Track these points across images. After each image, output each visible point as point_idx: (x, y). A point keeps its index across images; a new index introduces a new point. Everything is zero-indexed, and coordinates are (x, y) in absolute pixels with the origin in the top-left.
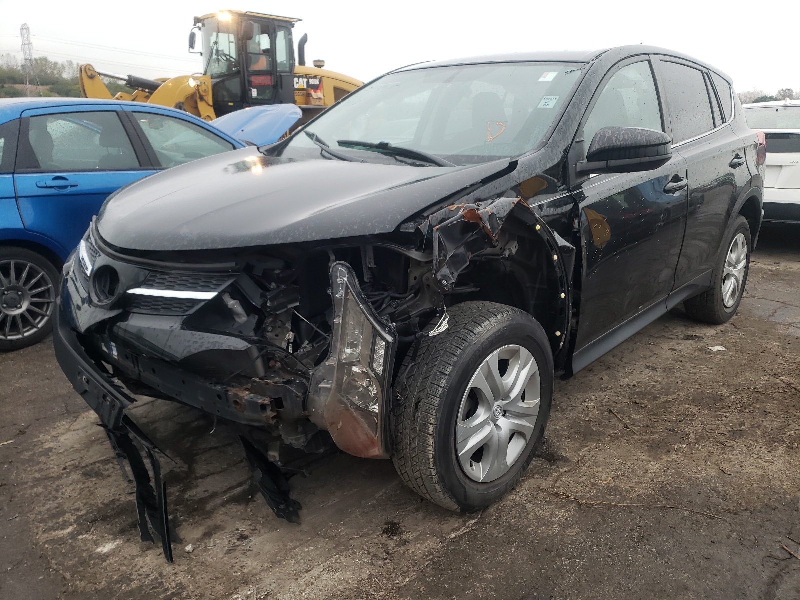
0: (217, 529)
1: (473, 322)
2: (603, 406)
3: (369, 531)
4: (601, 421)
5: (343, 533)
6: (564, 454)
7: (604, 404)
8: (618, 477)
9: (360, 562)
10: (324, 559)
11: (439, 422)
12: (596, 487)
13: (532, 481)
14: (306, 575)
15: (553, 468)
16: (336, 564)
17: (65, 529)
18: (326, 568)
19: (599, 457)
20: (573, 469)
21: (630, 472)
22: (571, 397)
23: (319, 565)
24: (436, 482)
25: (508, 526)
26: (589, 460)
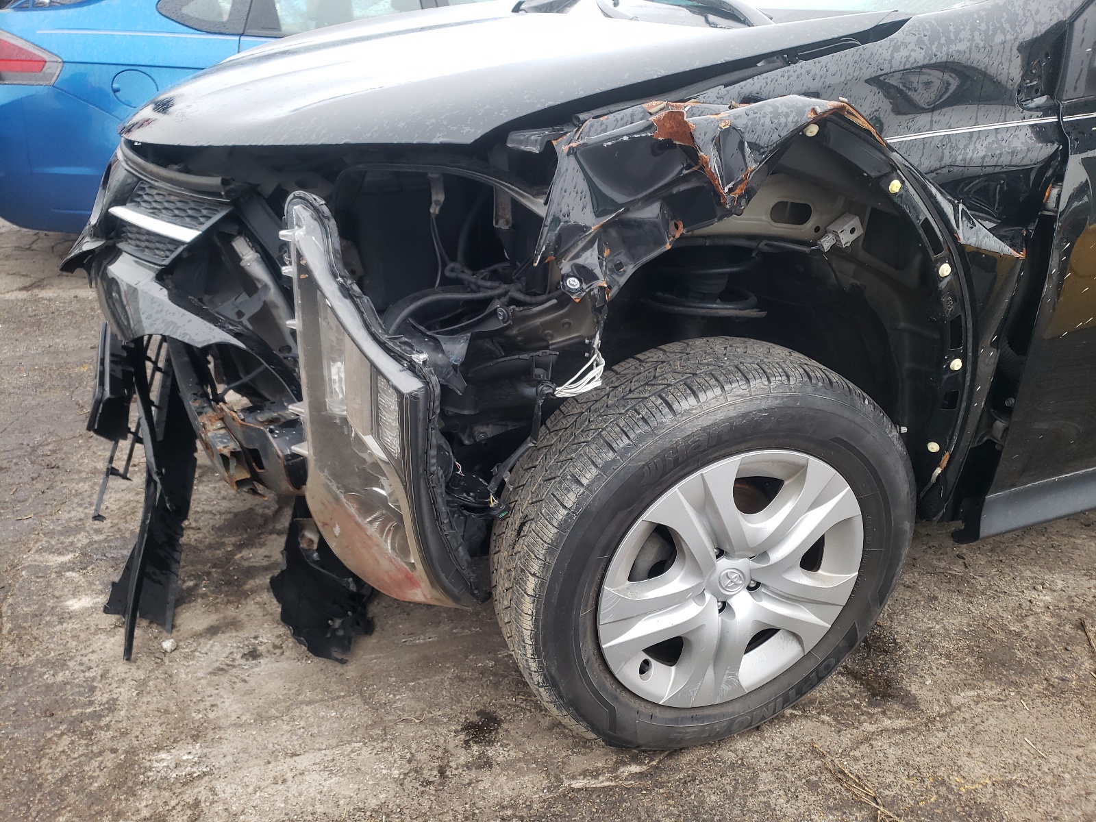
0: (234, 624)
1: (685, 384)
2: (1072, 608)
3: (444, 715)
4: (1047, 641)
5: (399, 704)
6: (914, 689)
7: (1077, 605)
8: (1009, 784)
9: (384, 771)
10: (334, 742)
11: (549, 575)
12: (943, 790)
13: (808, 725)
14: (288, 759)
15: (872, 711)
16: (347, 758)
17: (63, 554)
18: (326, 759)
19: (992, 721)
20: (915, 729)
21: (1044, 782)
22: (1007, 570)
23: (320, 750)
24: (539, 683)
25: (695, 807)
26: (964, 721)
